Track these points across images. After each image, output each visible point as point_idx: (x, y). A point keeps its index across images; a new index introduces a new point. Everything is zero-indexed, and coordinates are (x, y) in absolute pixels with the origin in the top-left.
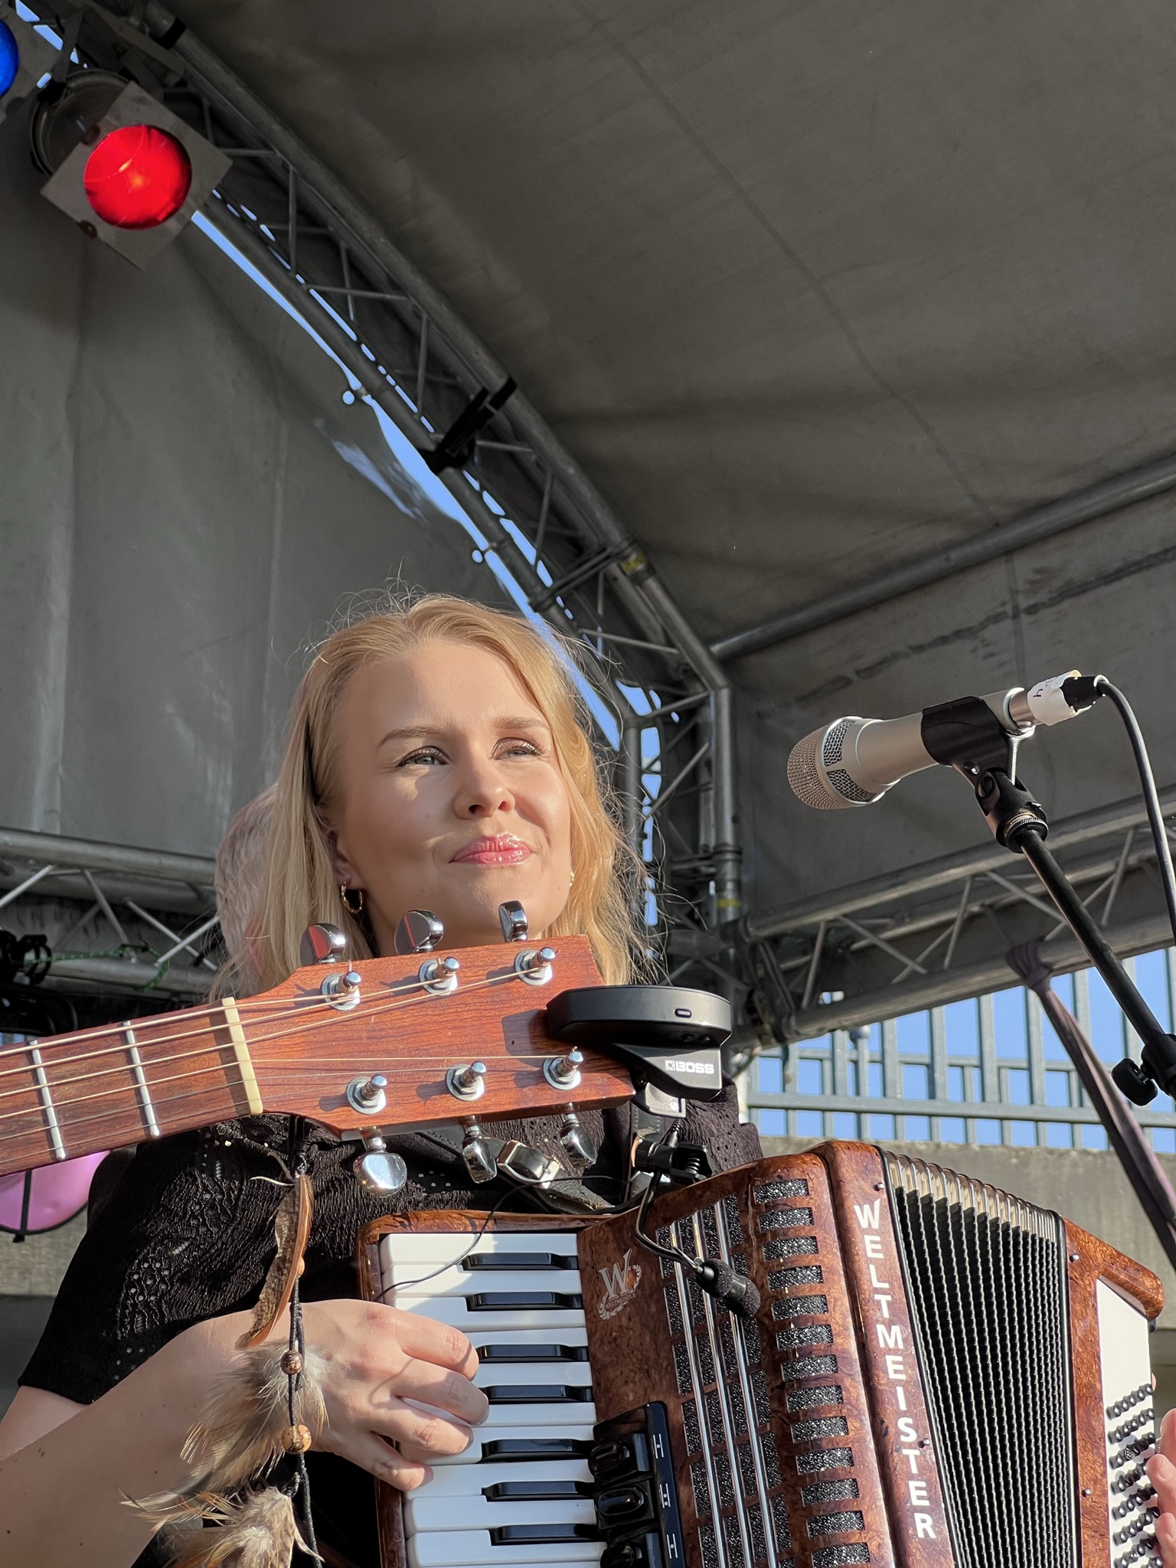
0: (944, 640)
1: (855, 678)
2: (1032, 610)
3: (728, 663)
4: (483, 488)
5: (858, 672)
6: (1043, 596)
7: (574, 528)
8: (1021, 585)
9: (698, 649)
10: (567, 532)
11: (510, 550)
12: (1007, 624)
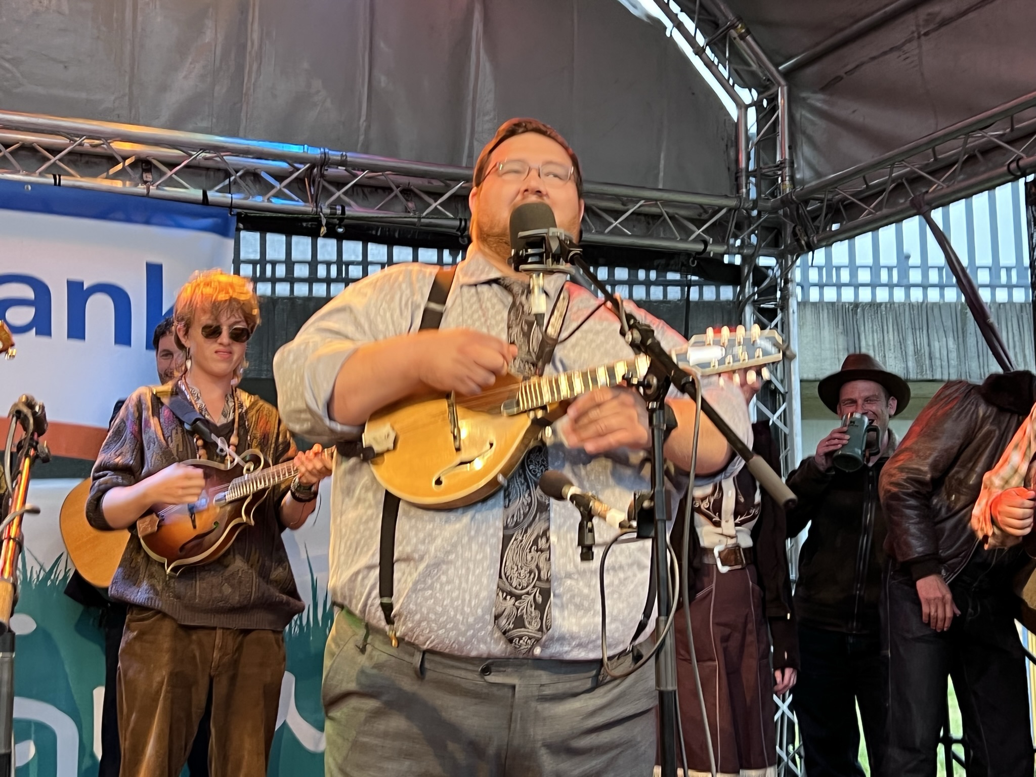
0: (885, 53)
1: (845, 76)
2: (926, 34)
3: (788, 75)
5: (846, 73)
6: (932, 27)
7: (715, 16)
8: (921, 23)
9: (772, 69)
10: (712, 18)
11: (682, 28)
12: (915, 44)
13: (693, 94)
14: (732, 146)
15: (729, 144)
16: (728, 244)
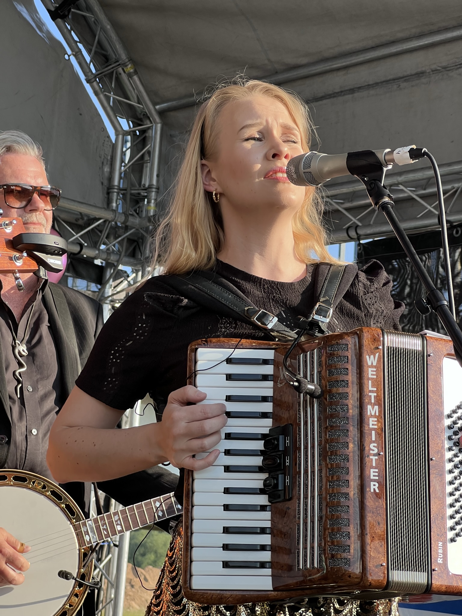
4: (72, 29)
7: (106, 51)
9: (151, 106)
10: (103, 52)
11: (80, 56)
13: (81, 114)
14: (107, 164)
15: (105, 163)
16: (99, 250)
